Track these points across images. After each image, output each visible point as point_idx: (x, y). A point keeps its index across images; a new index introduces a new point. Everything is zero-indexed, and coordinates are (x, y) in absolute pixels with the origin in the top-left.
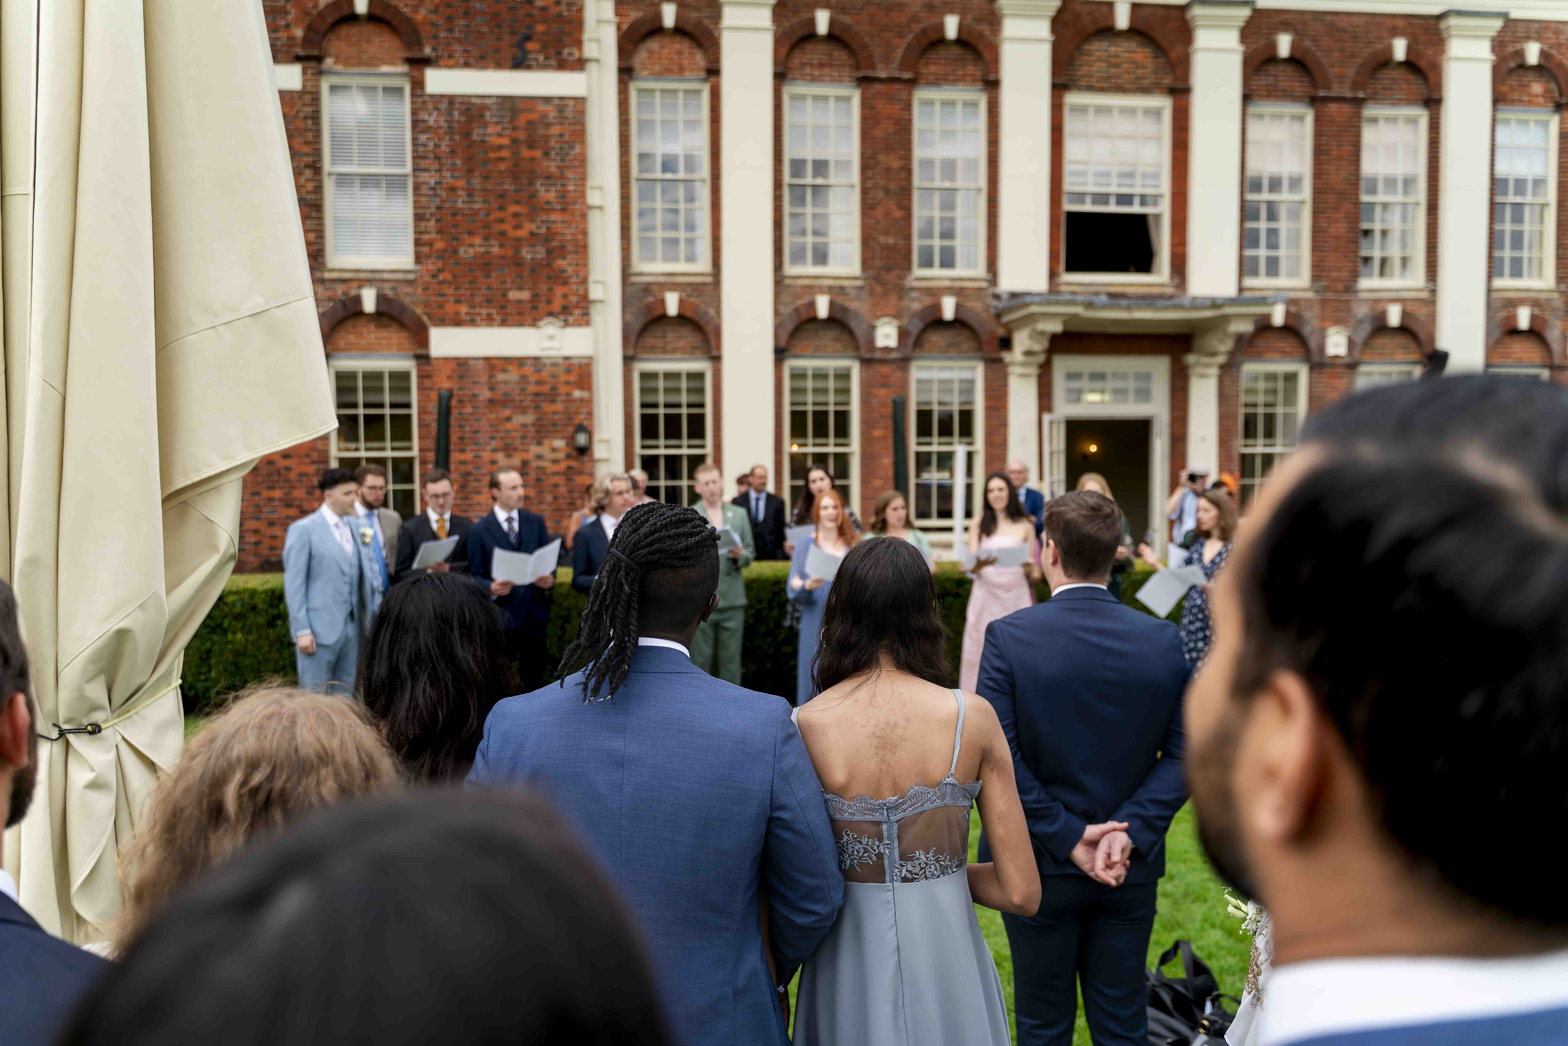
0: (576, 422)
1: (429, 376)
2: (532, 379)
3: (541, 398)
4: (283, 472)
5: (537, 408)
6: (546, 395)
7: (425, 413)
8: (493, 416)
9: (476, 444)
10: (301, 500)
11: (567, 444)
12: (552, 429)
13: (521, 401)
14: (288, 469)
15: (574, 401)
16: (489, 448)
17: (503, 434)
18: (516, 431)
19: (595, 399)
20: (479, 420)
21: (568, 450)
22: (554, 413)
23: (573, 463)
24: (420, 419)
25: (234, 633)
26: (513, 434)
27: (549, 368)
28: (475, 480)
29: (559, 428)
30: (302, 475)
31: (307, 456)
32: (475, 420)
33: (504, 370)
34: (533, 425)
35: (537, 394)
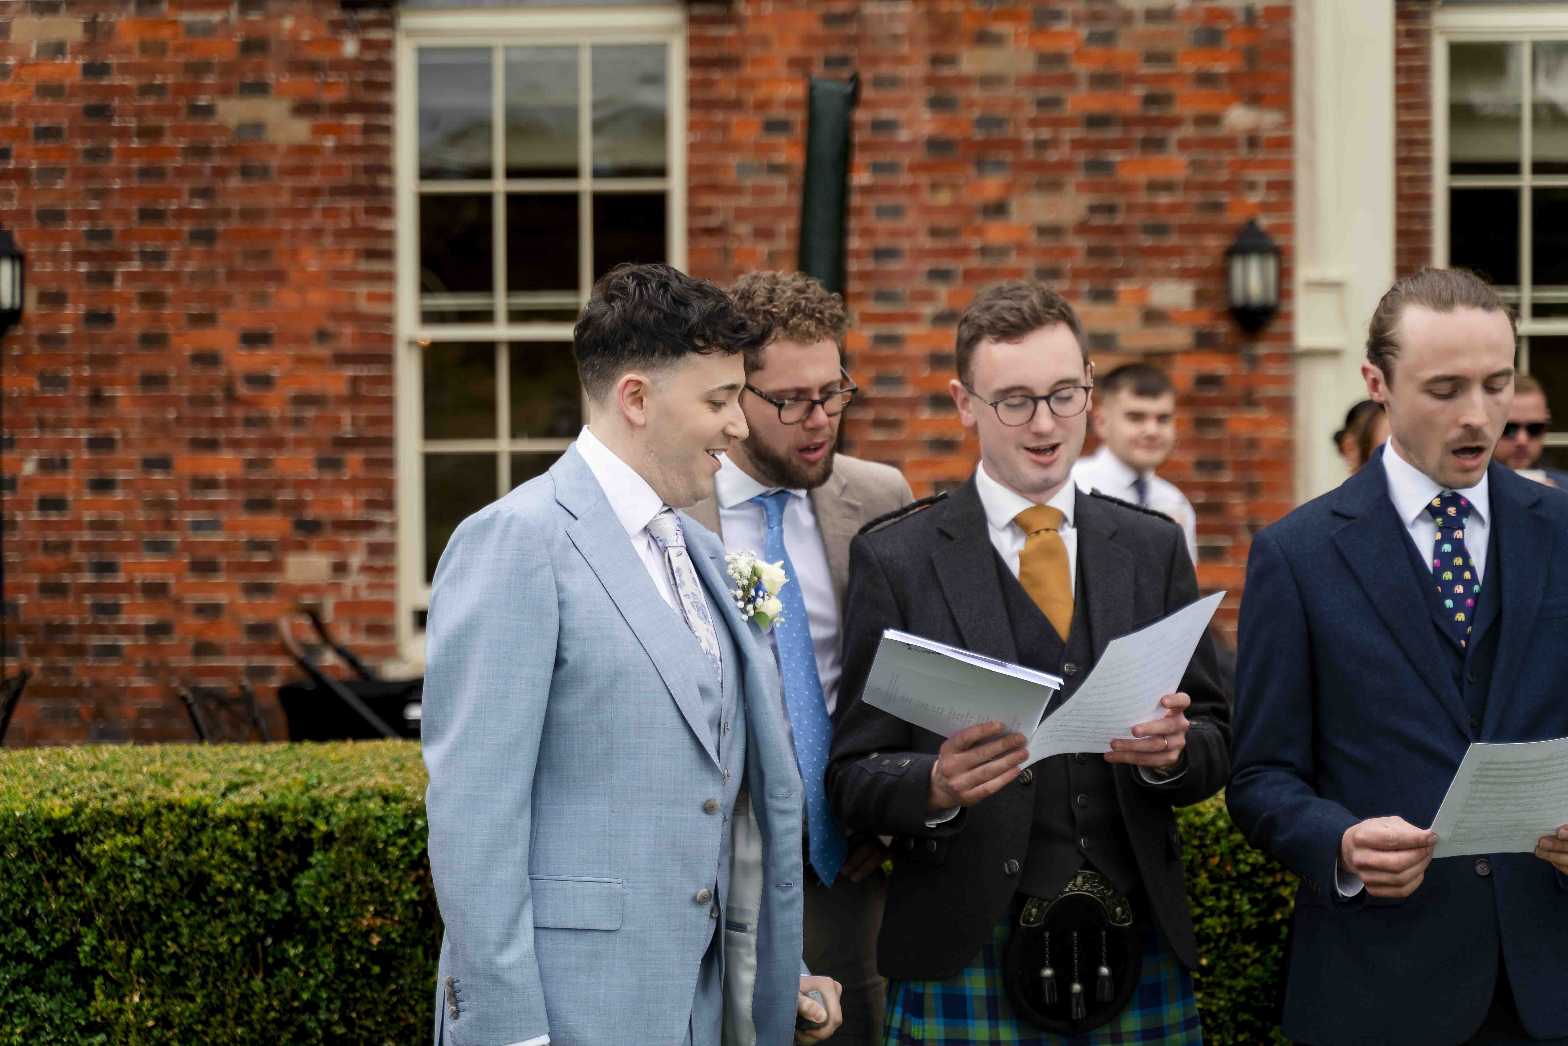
0: (1234, 217)
1: (729, 63)
2: (1081, 69)
3: (1113, 133)
4: (243, 390)
5: (1097, 166)
6: (1128, 122)
7: (715, 188)
8: (944, 198)
9: (882, 296)
10: (301, 484)
11: (1200, 297)
12: (1147, 241)
13: (1041, 145)
14: (262, 381)
15: (1229, 143)
16: (928, 310)
17: (974, 262)
18: (1022, 249)
19: (1301, 136)
20: (896, 212)
21: (1203, 318)
22: (1154, 187)
23: (1219, 366)
24: (693, 211)
25: (117, 990)
26: (1013, 261)
27: (1140, 26)
28: (880, 423)
29: (1173, 240)
30: (302, 400)
31: (323, 336)
32: (881, 212)
33: (983, 39)
34: (1083, 228)
35: (1095, 121)
